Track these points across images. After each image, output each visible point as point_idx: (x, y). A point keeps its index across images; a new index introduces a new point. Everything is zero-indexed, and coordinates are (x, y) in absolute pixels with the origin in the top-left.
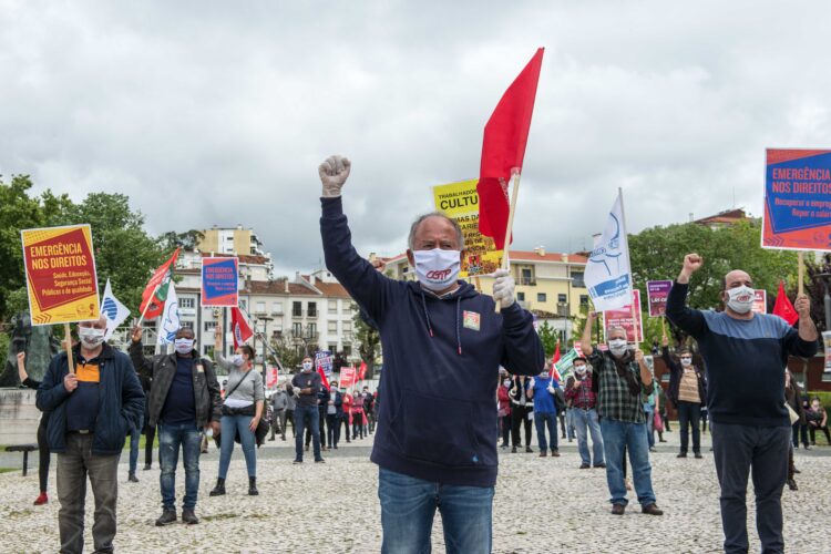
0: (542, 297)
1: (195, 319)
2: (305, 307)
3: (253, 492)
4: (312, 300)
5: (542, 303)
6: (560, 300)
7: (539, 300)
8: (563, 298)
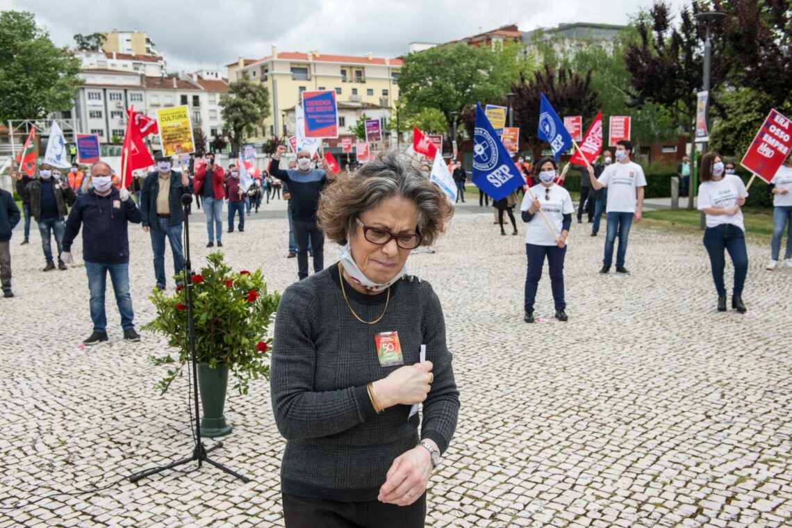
0: (370, 92)
1: (102, 109)
2: (190, 99)
4: (196, 94)
5: (370, 97)
6: (384, 94)
7: (368, 94)
8: (385, 93)
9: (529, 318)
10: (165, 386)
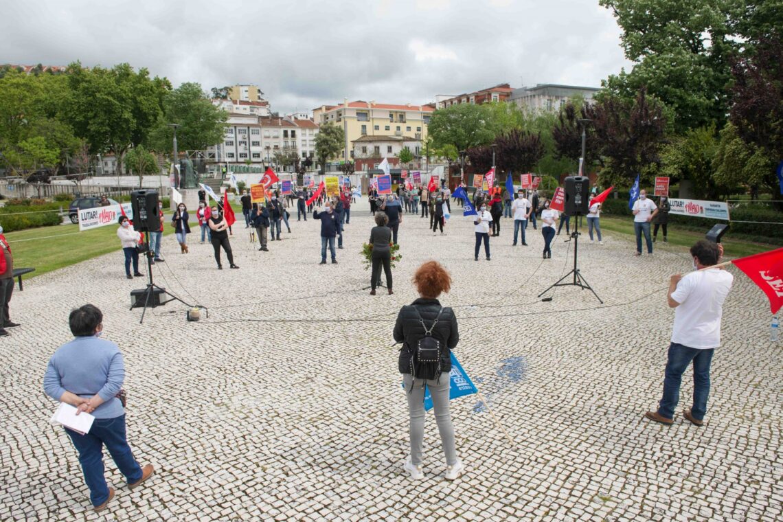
0: (409, 129)
1: (234, 140)
2: (289, 133)
3: (289, 232)
4: (293, 130)
5: (408, 132)
8: (419, 129)
9: (476, 259)
10: (367, 268)
